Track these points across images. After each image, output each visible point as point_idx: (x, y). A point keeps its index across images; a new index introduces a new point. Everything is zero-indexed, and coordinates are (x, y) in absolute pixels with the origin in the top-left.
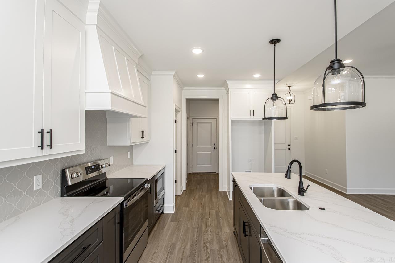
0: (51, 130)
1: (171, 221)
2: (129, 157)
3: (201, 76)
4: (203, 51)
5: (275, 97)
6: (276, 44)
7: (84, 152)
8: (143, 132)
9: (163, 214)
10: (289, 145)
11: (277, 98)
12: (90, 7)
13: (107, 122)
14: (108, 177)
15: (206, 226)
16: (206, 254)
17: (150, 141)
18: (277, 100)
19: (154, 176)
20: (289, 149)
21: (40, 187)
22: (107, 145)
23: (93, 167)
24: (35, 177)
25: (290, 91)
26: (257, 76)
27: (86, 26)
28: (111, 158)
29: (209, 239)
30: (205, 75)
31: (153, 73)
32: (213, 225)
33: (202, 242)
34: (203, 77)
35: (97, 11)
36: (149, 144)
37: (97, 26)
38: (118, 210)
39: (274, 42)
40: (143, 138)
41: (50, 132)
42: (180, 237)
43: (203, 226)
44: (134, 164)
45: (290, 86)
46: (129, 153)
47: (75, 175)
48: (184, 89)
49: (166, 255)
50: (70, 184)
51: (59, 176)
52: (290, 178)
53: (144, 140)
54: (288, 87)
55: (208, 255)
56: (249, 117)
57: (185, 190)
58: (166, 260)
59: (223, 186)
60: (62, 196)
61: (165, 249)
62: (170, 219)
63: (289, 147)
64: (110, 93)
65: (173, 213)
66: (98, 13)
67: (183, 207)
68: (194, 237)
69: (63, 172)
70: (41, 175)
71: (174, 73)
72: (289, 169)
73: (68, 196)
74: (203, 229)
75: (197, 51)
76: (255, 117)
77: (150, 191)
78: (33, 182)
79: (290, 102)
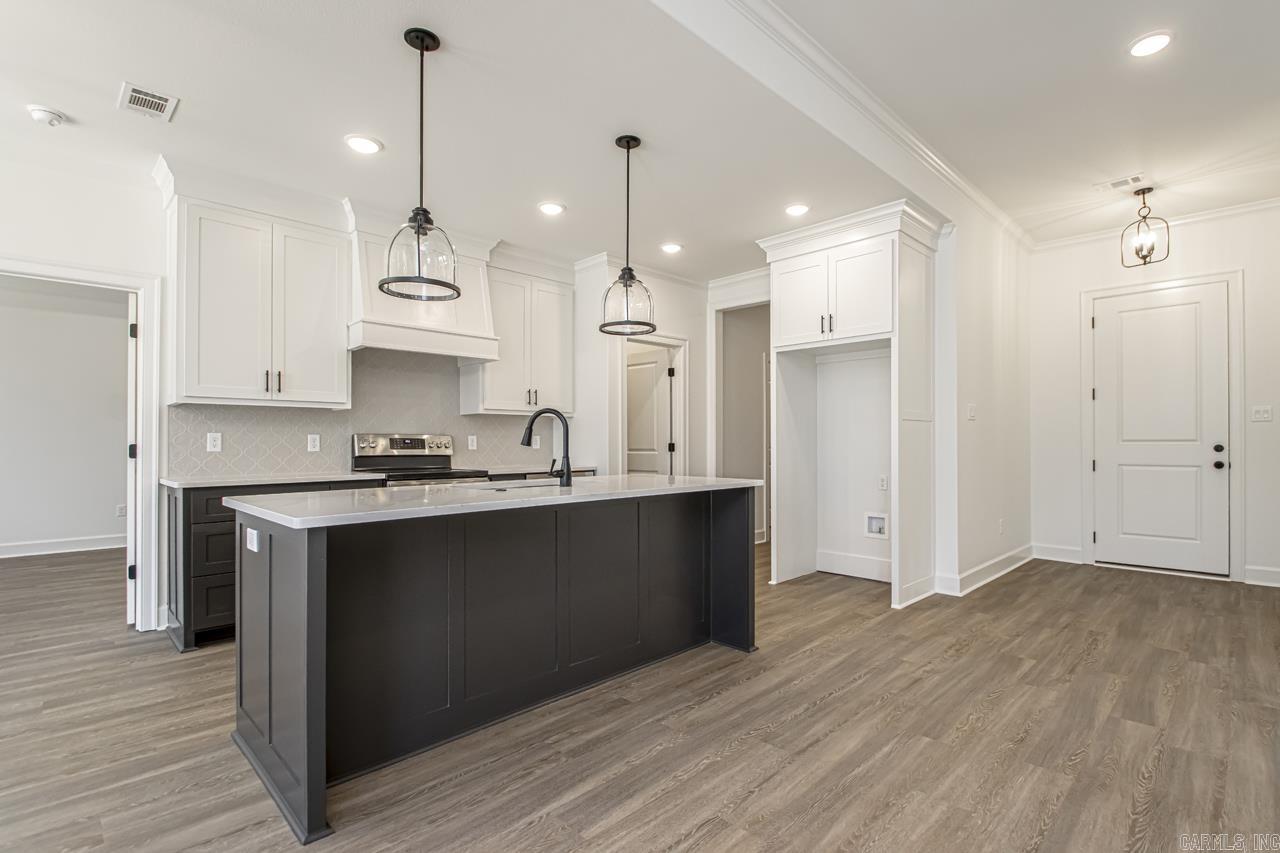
3: (671, 249)
7: (349, 407)
8: (532, 392)
10: (1219, 448)
13: (459, 375)
20: (1219, 465)
21: (317, 449)
22: (462, 413)
23: (407, 440)
24: (309, 436)
25: (1144, 212)
26: (797, 210)
30: (680, 245)
31: (576, 268)
34: (679, 251)
39: (625, 143)
40: (530, 403)
45: (1143, 191)
46: (537, 438)
47: (365, 444)
48: (710, 285)
50: (357, 454)
54: (1137, 193)
56: (820, 337)
63: (1222, 457)
64: (362, 323)
66: (355, 213)
70: (318, 435)
71: (606, 258)
76: (834, 335)
78: (307, 441)
79: (1145, 257)
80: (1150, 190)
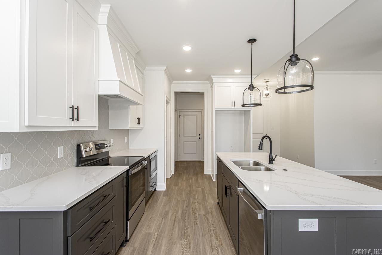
0: (78, 107)
1: (163, 196)
2: (126, 141)
3: (188, 71)
4: (192, 48)
5: (251, 87)
6: (253, 43)
7: (97, 129)
8: (139, 119)
9: (155, 192)
11: (254, 88)
12: (102, 9)
13: (109, 109)
14: (111, 155)
15: (194, 199)
16: (195, 217)
17: (144, 128)
18: (253, 90)
19: (149, 156)
20: (266, 138)
21: (62, 156)
22: (110, 129)
23: (100, 145)
24: (59, 147)
25: (267, 86)
26: (237, 71)
27: (98, 26)
28: (112, 141)
29: (197, 208)
30: (192, 70)
31: (146, 68)
32: (200, 198)
33: (191, 210)
34: (191, 72)
35: (108, 13)
36: (143, 130)
37: (107, 26)
38: (125, 176)
39: (251, 41)
40: (139, 124)
41: (78, 108)
42: (172, 207)
43: (191, 199)
44: (130, 148)
45: (267, 82)
46: (126, 138)
47: (88, 149)
48: (173, 83)
49: (161, 219)
50: (84, 156)
51: (75, 149)
52: (262, 149)
53: (139, 126)
54: (266, 82)
55: (196, 218)
56: (231, 107)
57: (174, 173)
58: (162, 222)
59: (208, 170)
60: (78, 165)
61: (160, 215)
62: (162, 195)
64: (119, 81)
65: (164, 191)
66: (108, 15)
67: (173, 186)
68: (184, 206)
69: (79, 146)
70: (63, 147)
71: (165, 68)
72: (261, 142)
73: (82, 166)
74: (191, 201)
75: (187, 48)
76: (236, 107)
77: (146, 168)
78: (58, 152)
79: (267, 96)
80: (268, 82)
